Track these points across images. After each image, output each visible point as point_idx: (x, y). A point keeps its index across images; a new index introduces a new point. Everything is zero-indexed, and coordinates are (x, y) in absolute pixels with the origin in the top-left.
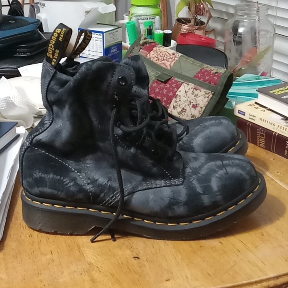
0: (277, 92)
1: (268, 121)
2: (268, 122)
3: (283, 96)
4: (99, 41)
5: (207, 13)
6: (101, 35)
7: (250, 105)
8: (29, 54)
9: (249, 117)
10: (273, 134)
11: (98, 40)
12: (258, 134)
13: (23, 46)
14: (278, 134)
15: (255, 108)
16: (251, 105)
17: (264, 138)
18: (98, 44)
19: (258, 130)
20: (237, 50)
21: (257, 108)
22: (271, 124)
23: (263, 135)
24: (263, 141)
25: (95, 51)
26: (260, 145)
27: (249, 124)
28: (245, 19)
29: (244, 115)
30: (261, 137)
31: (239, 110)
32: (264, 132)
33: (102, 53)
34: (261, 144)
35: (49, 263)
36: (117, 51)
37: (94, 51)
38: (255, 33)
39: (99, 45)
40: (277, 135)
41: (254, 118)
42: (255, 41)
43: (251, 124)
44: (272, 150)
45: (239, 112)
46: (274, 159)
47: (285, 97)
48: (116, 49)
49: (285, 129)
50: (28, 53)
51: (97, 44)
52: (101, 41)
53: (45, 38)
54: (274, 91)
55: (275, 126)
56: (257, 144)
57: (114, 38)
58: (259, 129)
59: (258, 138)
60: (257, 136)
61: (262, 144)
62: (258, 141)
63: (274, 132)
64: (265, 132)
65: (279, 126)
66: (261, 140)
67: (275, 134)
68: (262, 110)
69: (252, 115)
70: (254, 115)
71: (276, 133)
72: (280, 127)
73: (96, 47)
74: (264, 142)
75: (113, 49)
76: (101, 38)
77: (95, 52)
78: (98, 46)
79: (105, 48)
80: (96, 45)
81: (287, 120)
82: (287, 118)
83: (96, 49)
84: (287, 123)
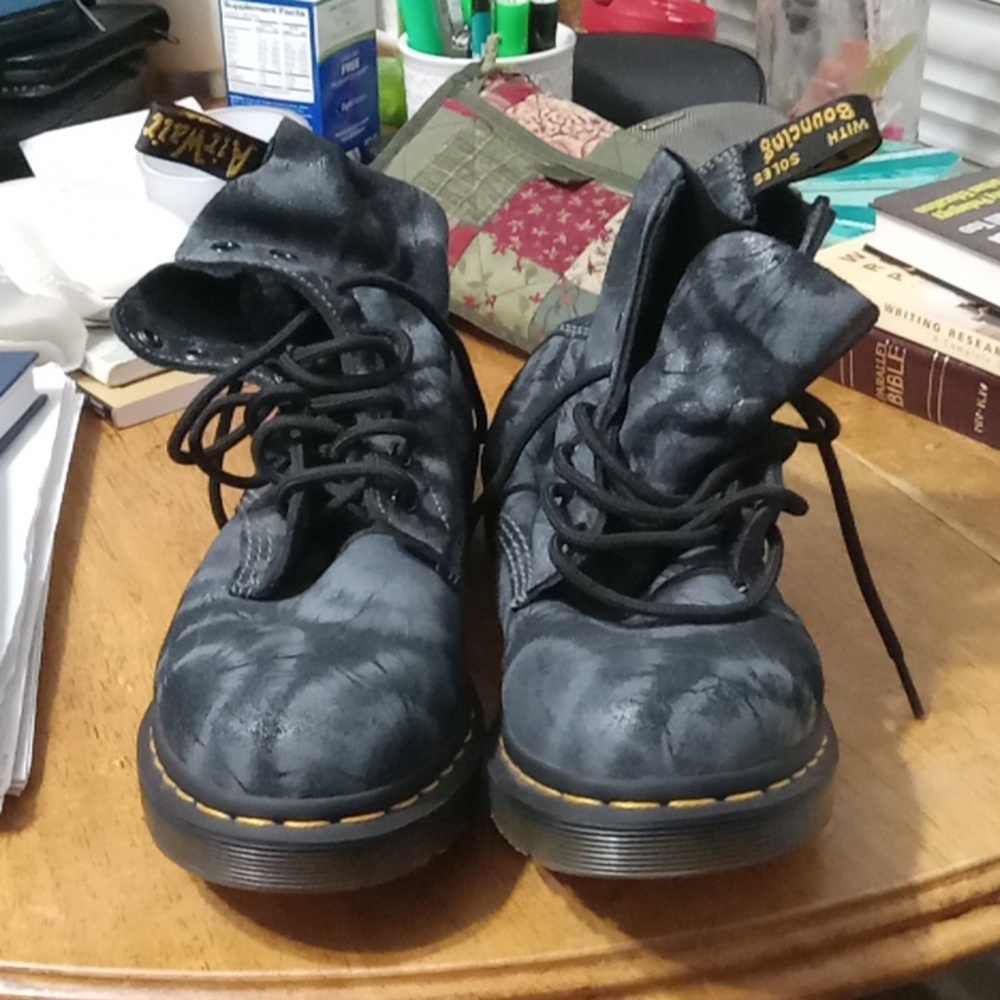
0: (941, 208)
1: (913, 315)
2: (916, 318)
3: (964, 225)
4: (298, 35)
6: (303, 14)
7: (848, 257)
8: (48, 87)
10: (932, 358)
11: (294, 32)
12: (881, 358)
13: (24, 59)
14: (951, 358)
15: (866, 266)
16: (851, 258)
17: (901, 372)
18: (293, 45)
19: (879, 344)
21: (873, 268)
22: (927, 324)
23: (899, 363)
24: (897, 384)
25: (283, 69)
26: (885, 397)
30: (890, 369)
32: (900, 355)
33: (308, 77)
34: (890, 395)
36: (361, 66)
37: (278, 73)
39: (297, 52)
40: (948, 364)
44: (929, 412)
46: (938, 446)
47: (969, 229)
48: (357, 61)
49: (974, 342)
50: (42, 86)
51: (290, 45)
52: (303, 35)
53: (102, 28)
54: (930, 206)
55: (938, 330)
56: (878, 395)
57: (348, 23)
58: (884, 342)
59: (879, 374)
60: (877, 367)
61: (895, 394)
62: (880, 382)
63: (934, 351)
64: (904, 351)
65: (952, 333)
66: (891, 379)
67: (938, 359)
68: (890, 276)
71: (942, 355)
72: (957, 334)
73: (287, 57)
74: (901, 386)
75: (346, 62)
76: (304, 26)
77: (283, 76)
78: (294, 52)
79: (318, 60)
80: (286, 51)
81: (981, 310)
82: (981, 302)
83: (287, 64)
84: (981, 319)
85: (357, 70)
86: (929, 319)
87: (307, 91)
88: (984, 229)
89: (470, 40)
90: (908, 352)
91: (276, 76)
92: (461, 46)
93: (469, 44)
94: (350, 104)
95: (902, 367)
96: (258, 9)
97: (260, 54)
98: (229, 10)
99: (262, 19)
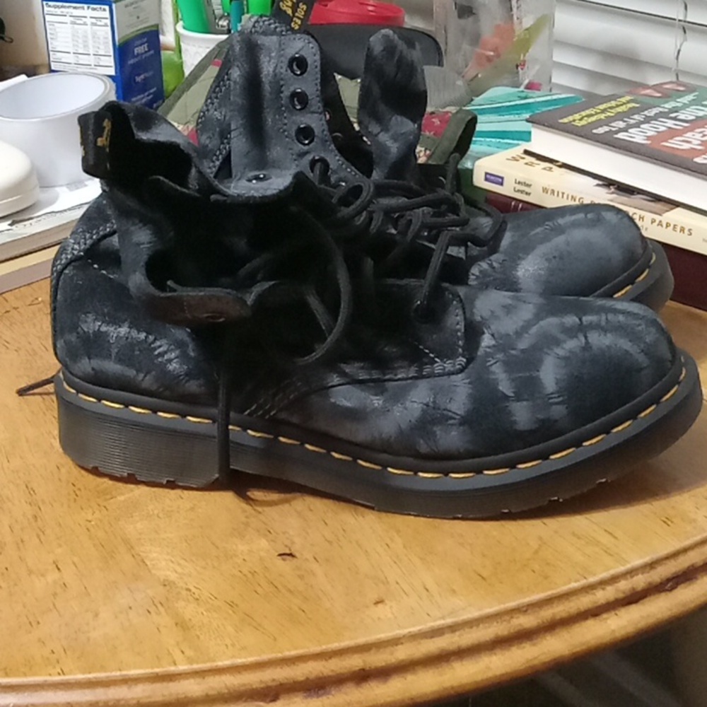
0: (578, 120)
1: (563, 193)
2: (565, 196)
3: (596, 128)
4: (102, 26)
6: (104, 10)
7: (513, 157)
9: (515, 188)
11: (99, 23)
15: (526, 164)
16: (514, 159)
18: (98, 33)
21: (531, 164)
22: (573, 199)
25: (91, 52)
27: (516, 206)
29: (502, 184)
31: (486, 174)
33: (110, 56)
35: (55, 595)
36: (150, 49)
37: (89, 55)
39: (101, 38)
41: (527, 189)
43: (520, 205)
45: (489, 177)
47: (601, 130)
48: (146, 45)
51: (96, 34)
52: (106, 25)
54: (571, 118)
55: (582, 203)
57: (138, 17)
68: (545, 169)
69: (522, 181)
70: (527, 182)
73: (94, 42)
75: (137, 46)
76: (106, 18)
77: (92, 57)
78: (99, 38)
79: (117, 43)
80: (94, 37)
81: (611, 187)
82: (611, 182)
83: (94, 47)
84: (613, 193)
85: (146, 52)
86: (574, 195)
87: (111, 67)
88: (611, 130)
89: (230, 21)
91: (86, 56)
92: (222, 26)
93: (228, 24)
94: (142, 77)
96: (70, 7)
97: (73, 40)
98: (49, 9)
99: (74, 14)
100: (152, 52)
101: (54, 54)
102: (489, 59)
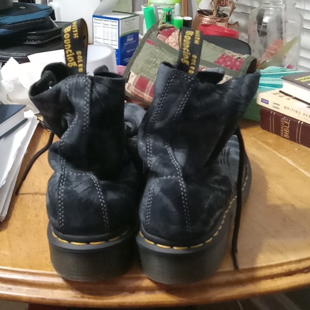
0: (303, 79)
1: (292, 109)
2: (293, 110)
5: (230, 4)
6: (116, 22)
8: (40, 41)
9: (273, 106)
10: (298, 123)
11: (114, 27)
12: (282, 123)
13: (34, 33)
14: (304, 123)
15: (279, 96)
16: (275, 94)
17: (288, 127)
19: (282, 119)
20: (261, 42)
21: (281, 97)
22: (297, 112)
23: (288, 124)
24: (287, 131)
25: (110, 39)
26: (284, 136)
27: (273, 113)
28: (271, 7)
29: (268, 103)
30: (285, 126)
31: (262, 99)
32: (288, 122)
33: (117, 41)
34: (285, 135)
36: (134, 40)
37: (108, 40)
38: (282, 23)
39: (114, 33)
40: (303, 124)
41: (278, 107)
42: (281, 31)
43: (274, 113)
44: (297, 140)
45: (263, 100)
46: (298, 150)
50: (38, 41)
51: (112, 32)
52: (116, 28)
53: (57, 26)
54: (300, 79)
55: (300, 114)
56: (281, 135)
57: (130, 26)
58: (283, 118)
59: (282, 128)
60: (281, 126)
61: (286, 134)
62: (282, 131)
63: (298, 120)
64: (289, 120)
65: (304, 114)
66: (285, 130)
68: (286, 99)
69: (276, 103)
70: (278, 104)
71: (301, 122)
72: (305, 115)
73: (111, 35)
74: (288, 132)
75: (129, 38)
76: (117, 26)
77: (110, 41)
78: (113, 34)
79: (120, 36)
80: (111, 33)
83: (111, 37)
85: (132, 41)
87: (117, 45)
90: (290, 121)
94: (130, 51)
95: (289, 125)
96: (104, 20)
97: (103, 34)
98: (95, 20)
99: (105, 23)
100: (135, 41)
101: (95, 39)
102: (272, 54)
